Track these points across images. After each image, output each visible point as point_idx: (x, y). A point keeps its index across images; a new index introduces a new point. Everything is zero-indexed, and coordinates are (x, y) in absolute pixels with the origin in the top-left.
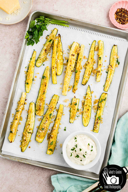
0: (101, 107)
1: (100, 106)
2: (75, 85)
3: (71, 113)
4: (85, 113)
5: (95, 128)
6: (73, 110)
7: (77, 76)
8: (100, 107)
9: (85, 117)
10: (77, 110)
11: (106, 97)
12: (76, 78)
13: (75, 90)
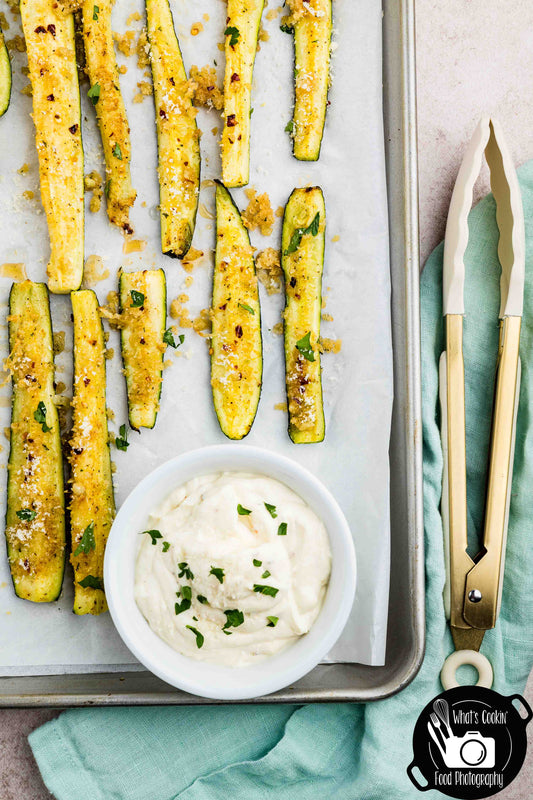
0: (300, 283)
1: (297, 276)
2: (113, 178)
3: (131, 369)
4: (222, 357)
5: (296, 415)
6: (139, 348)
7: (106, 117)
8: (294, 283)
9: (224, 380)
10: (160, 342)
11: (320, 209)
12: (107, 132)
13: (119, 207)
